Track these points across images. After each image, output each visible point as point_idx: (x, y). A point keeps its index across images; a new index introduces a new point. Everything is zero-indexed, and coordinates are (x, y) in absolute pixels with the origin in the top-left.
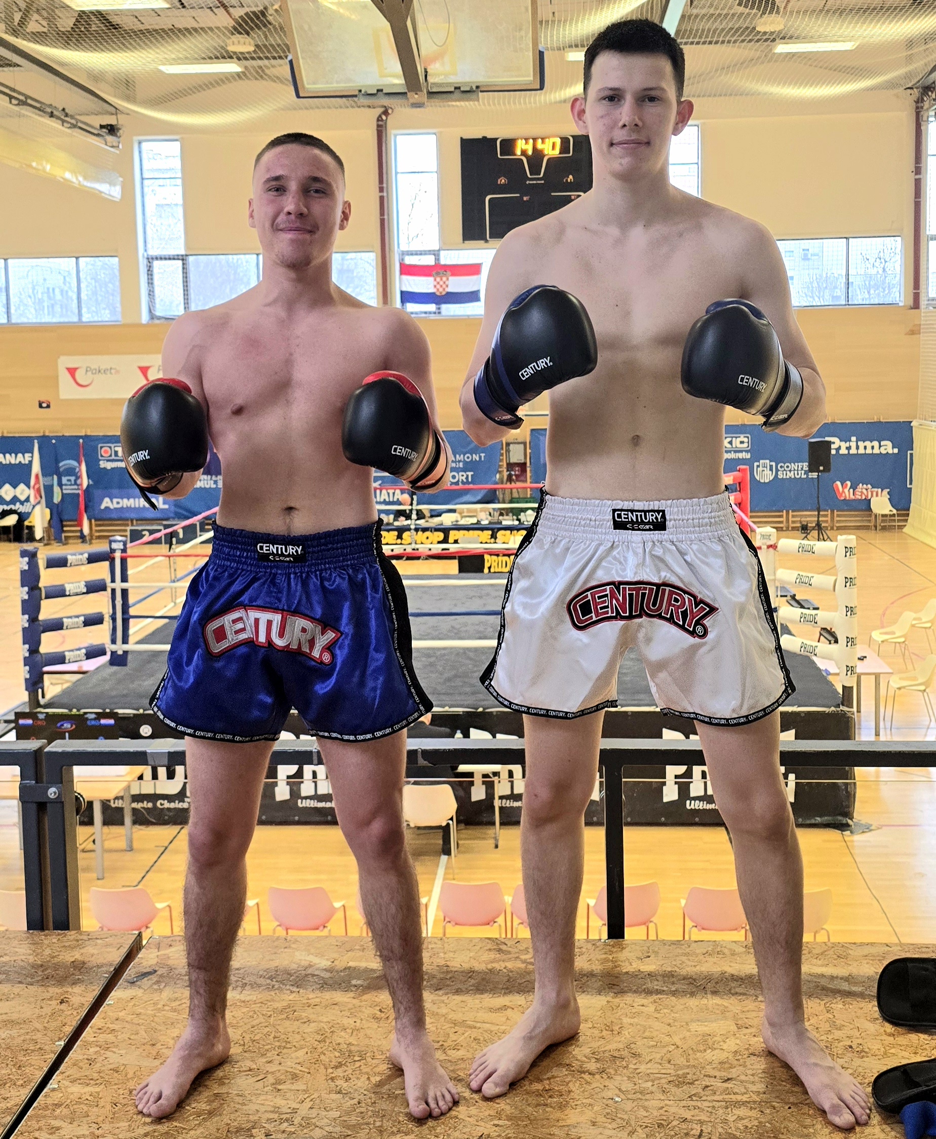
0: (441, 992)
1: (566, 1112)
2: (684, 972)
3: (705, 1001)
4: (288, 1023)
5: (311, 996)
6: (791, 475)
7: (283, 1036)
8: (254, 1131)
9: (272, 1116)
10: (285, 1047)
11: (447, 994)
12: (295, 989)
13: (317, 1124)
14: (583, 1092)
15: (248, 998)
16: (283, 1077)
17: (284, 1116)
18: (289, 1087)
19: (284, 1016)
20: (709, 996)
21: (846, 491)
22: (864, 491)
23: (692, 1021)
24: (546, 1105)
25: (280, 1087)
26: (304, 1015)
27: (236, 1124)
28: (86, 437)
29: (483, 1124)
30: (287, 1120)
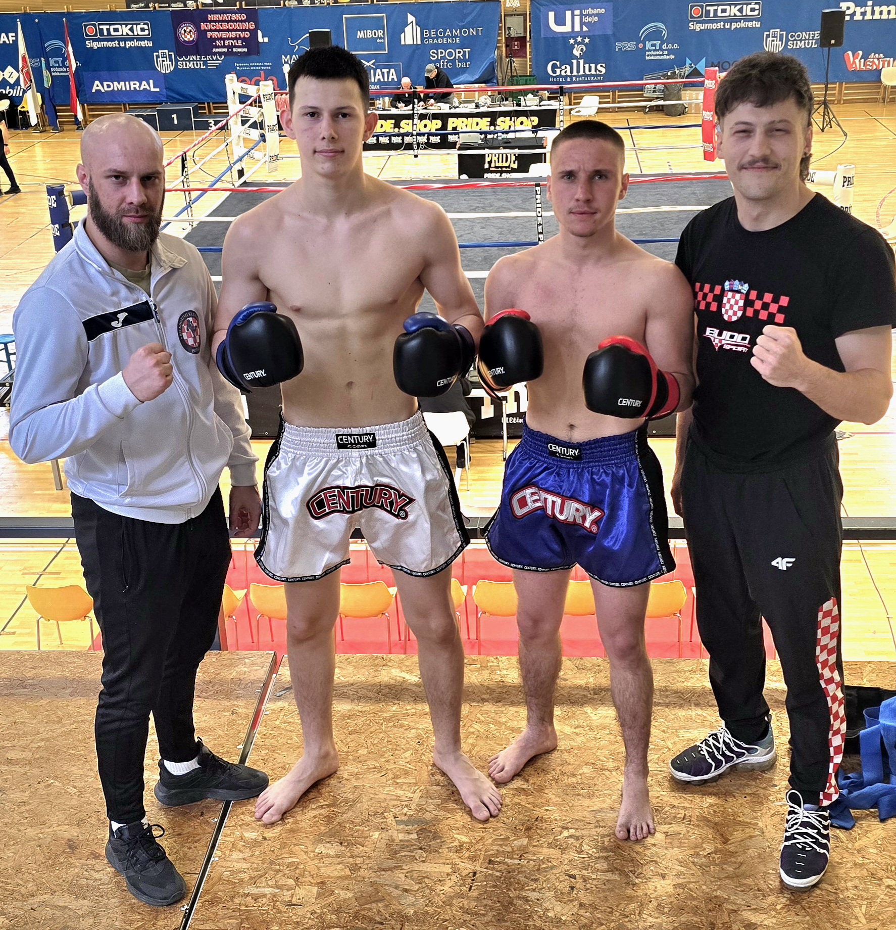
0: (500, 704)
1: (593, 800)
2: (674, 687)
3: (690, 712)
4: (395, 730)
5: (408, 708)
6: (801, 45)
7: (394, 741)
8: (386, 814)
9: (395, 803)
10: (396, 750)
11: (504, 705)
12: (396, 702)
13: (427, 809)
14: (604, 785)
15: (364, 709)
16: (398, 773)
17: (404, 803)
18: (404, 780)
19: (391, 724)
20: (693, 707)
21: (857, 61)
22: (876, 60)
23: (680, 728)
24: (579, 795)
25: (398, 781)
26: (406, 723)
27: (372, 809)
28: (69, 14)
29: (538, 809)
30: (406, 806)
